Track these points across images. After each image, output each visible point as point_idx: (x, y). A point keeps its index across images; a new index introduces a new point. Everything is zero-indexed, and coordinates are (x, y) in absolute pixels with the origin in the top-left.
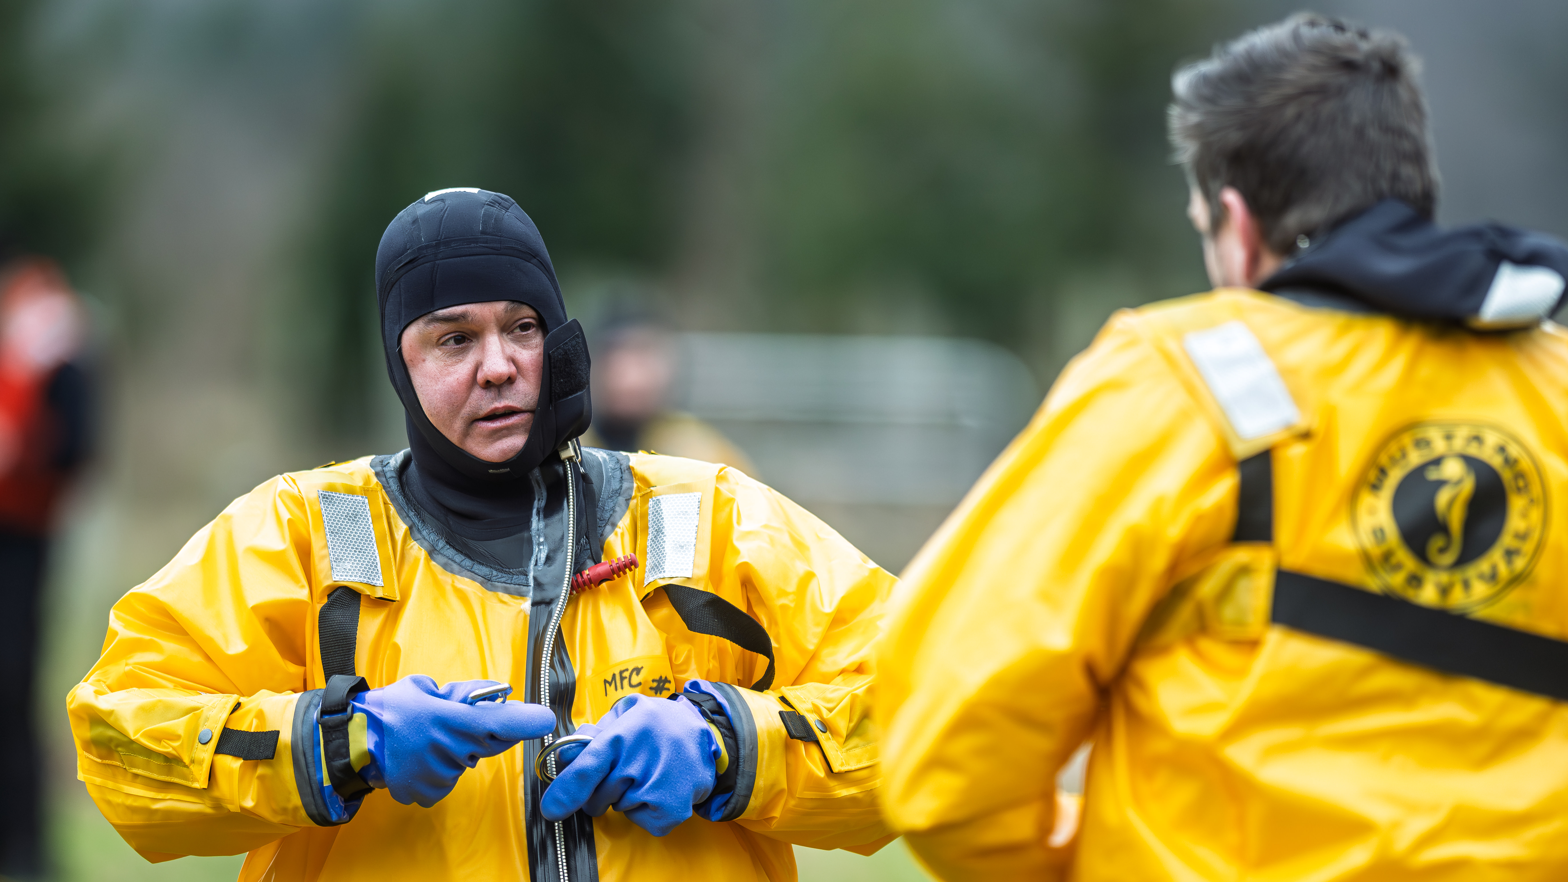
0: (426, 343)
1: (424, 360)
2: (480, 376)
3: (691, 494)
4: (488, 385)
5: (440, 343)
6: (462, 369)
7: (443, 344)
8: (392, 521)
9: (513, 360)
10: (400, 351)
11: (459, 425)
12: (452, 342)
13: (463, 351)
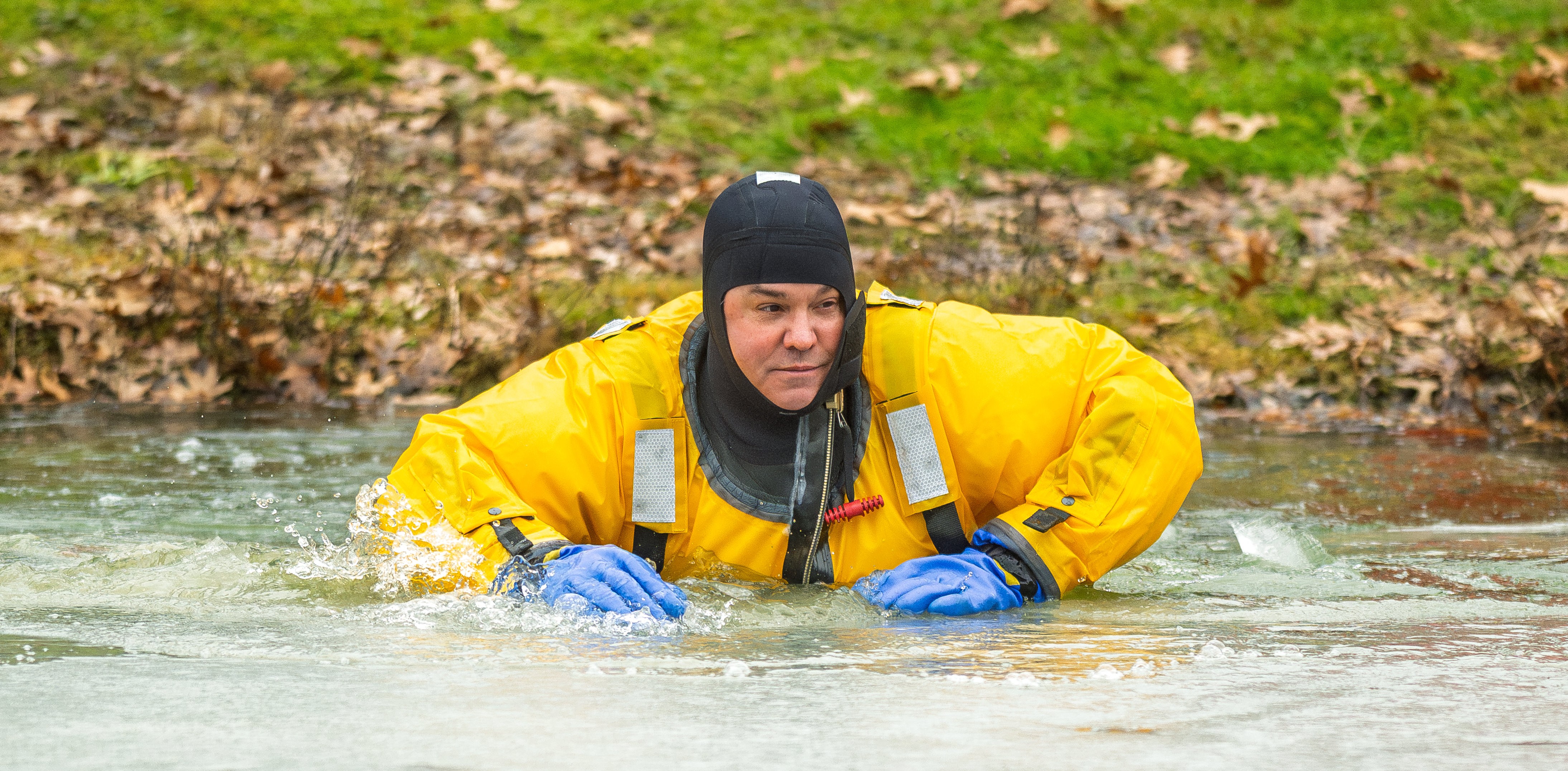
0: (747, 305)
1: (742, 317)
2: (788, 341)
3: (917, 407)
4: (792, 348)
5: (760, 308)
6: (772, 330)
7: (760, 309)
8: (690, 445)
9: (816, 331)
10: (722, 306)
11: (760, 372)
12: (768, 309)
13: (776, 318)
